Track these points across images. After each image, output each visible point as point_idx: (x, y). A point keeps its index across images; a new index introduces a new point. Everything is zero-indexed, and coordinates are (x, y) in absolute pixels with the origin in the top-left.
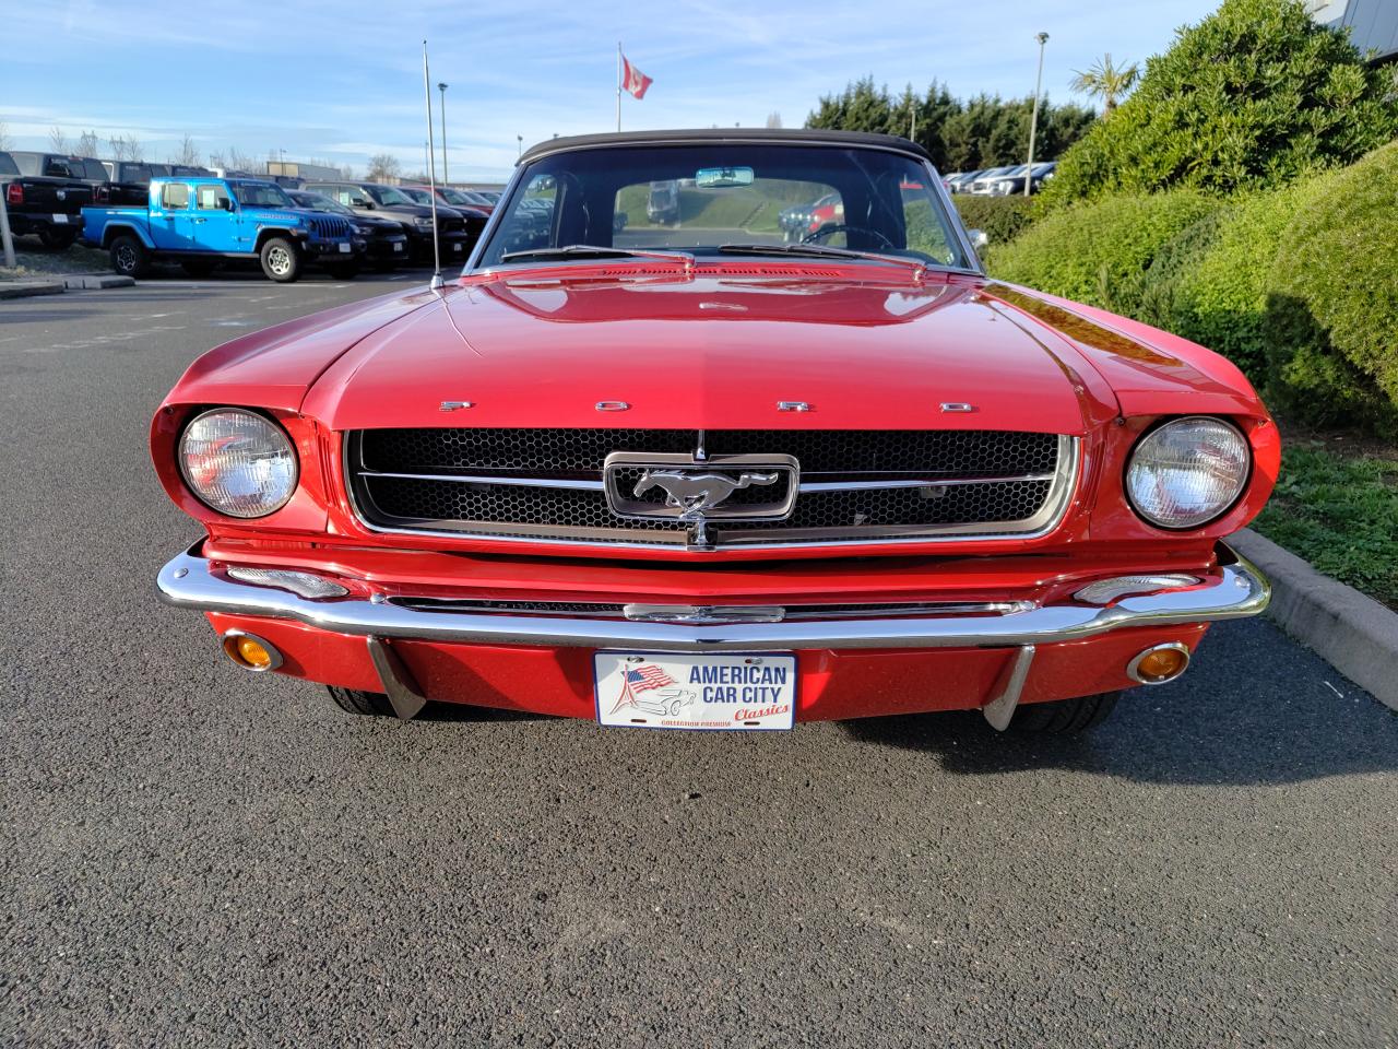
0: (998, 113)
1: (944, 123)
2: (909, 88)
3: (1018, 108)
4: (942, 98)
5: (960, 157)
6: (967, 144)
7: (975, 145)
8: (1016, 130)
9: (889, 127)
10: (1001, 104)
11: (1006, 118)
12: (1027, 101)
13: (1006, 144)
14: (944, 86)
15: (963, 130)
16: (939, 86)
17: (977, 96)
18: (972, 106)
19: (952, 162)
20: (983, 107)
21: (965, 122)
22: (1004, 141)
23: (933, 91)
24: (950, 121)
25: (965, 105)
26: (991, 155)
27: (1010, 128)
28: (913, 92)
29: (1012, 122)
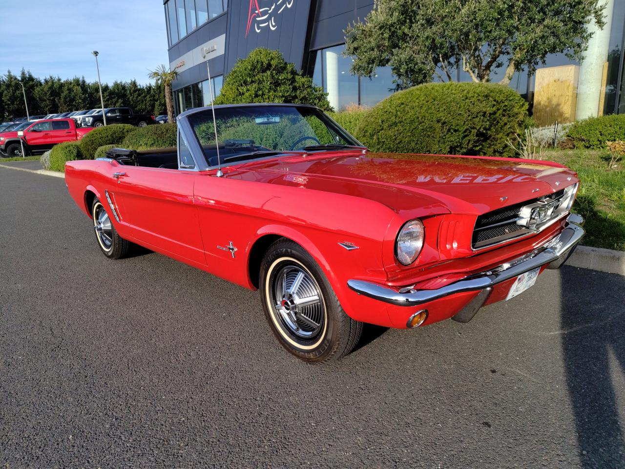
0: (62, 85)
1: (34, 89)
2: (9, 72)
3: (71, 83)
4: (29, 78)
5: (47, 107)
6: (49, 100)
7: (54, 100)
8: (73, 94)
9: (3, 91)
10: (62, 81)
11: (66, 88)
12: (74, 80)
13: (70, 100)
14: (29, 72)
15: (46, 93)
16: (26, 72)
17: (48, 77)
18: (46, 81)
19: (43, 108)
20: (53, 82)
21: (46, 89)
22: (68, 99)
23: (23, 73)
24: (37, 89)
25: (43, 81)
26: (63, 105)
27: (70, 93)
28: (12, 74)
29: (70, 90)
